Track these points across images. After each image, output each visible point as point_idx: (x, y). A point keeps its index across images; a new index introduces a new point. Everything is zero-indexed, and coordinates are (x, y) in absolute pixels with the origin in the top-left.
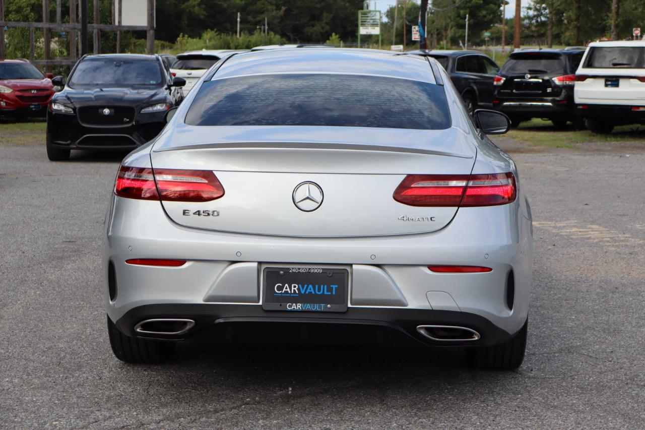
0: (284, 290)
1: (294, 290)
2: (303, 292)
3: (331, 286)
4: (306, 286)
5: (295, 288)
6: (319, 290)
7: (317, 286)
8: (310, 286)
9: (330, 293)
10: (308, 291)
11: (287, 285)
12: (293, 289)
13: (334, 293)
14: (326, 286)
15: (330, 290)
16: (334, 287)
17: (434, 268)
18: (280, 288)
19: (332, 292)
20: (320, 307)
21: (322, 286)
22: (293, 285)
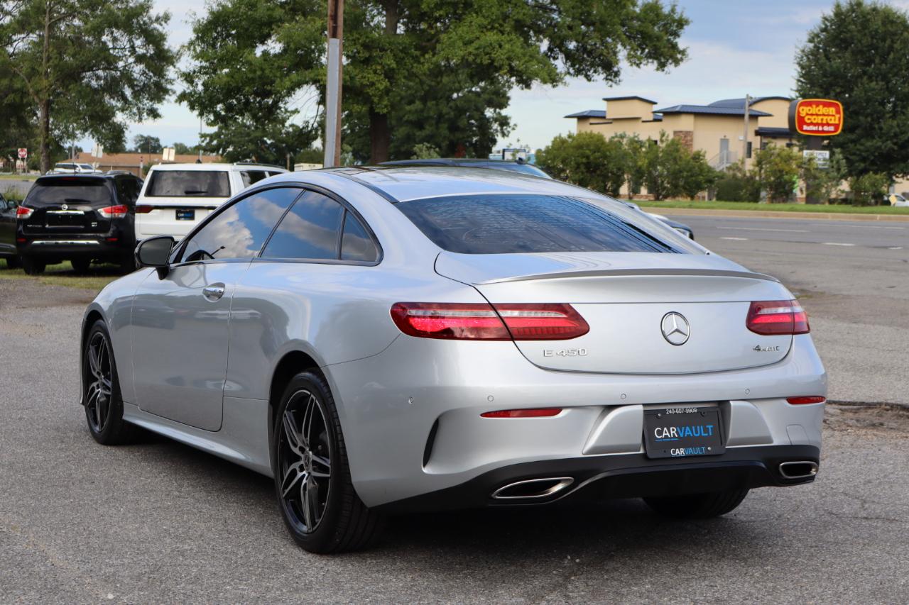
0: (664, 434)
1: (673, 434)
2: (682, 435)
3: (707, 426)
4: (683, 428)
5: (673, 431)
6: (697, 433)
7: (693, 427)
8: (688, 428)
9: (706, 435)
10: (687, 433)
11: (665, 429)
12: (672, 432)
13: (710, 434)
14: (702, 427)
15: (706, 430)
16: (710, 427)
17: (793, 400)
18: (660, 433)
19: (708, 433)
20: (701, 451)
21: (698, 427)
22: (671, 428)
